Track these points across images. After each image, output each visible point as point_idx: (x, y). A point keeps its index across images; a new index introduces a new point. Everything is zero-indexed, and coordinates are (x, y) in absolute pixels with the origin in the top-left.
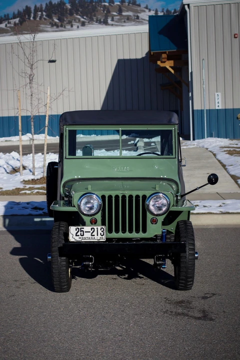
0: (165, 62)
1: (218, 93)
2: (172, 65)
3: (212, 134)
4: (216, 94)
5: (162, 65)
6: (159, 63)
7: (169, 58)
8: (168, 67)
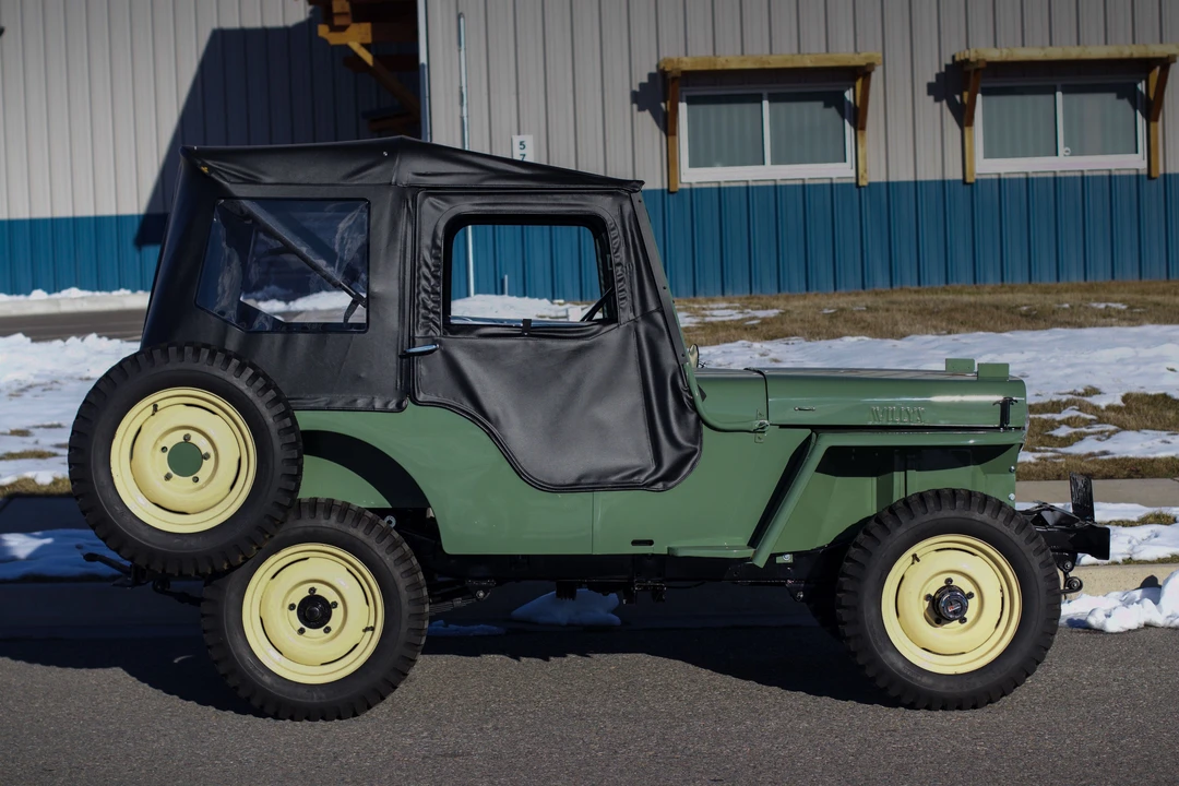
0: (343, 28)
1: (521, 138)
2: (369, 40)
3: (503, 281)
4: (517, 140)
5: (335, 39)
6: (323, 30)
7: (358, 15)
8: (355, 46)
